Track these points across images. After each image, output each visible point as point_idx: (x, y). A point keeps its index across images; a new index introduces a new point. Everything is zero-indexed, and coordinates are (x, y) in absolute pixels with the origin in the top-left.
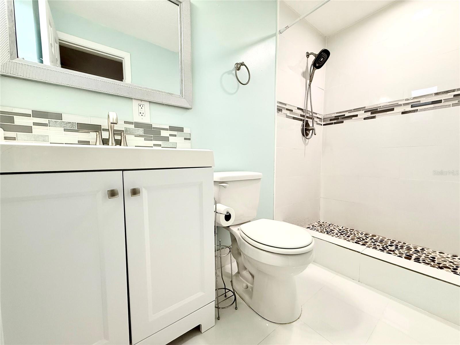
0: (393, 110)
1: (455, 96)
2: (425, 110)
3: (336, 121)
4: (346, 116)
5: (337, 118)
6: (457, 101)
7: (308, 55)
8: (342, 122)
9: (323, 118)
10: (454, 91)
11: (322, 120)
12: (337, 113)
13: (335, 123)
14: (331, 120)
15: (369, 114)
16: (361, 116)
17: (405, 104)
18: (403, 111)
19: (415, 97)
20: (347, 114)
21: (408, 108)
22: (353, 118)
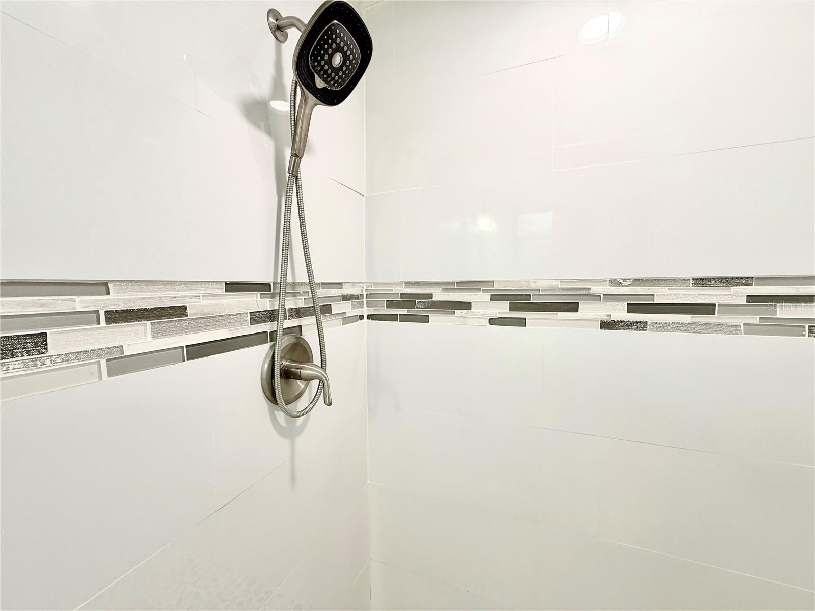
0: (574, 308)
1: (751, 298)
2: (666, 327)
3: (404, 311)
4: (434, 299)
5: (407, 301)
6: (758, 317)
7: (279, 29)
8: (426, 319)
9: (365, 294)
10: (747, 281)
11: (364, 300)
12: (408, 284)
13: (405, 318)
14: (391, 304)
15: (502, 309)
16: (482, 311)
17: (609, 297)
18: (605, 319)
19: (638, 280)
20: (439, 295)
21: (620, 313)
22: (458, 312)
